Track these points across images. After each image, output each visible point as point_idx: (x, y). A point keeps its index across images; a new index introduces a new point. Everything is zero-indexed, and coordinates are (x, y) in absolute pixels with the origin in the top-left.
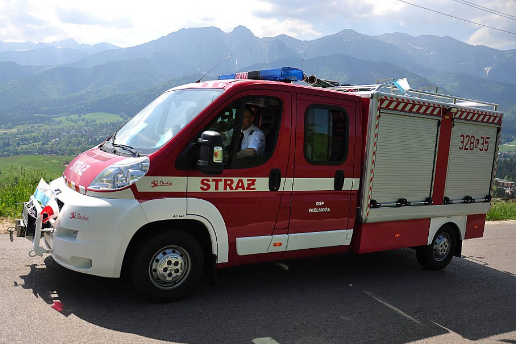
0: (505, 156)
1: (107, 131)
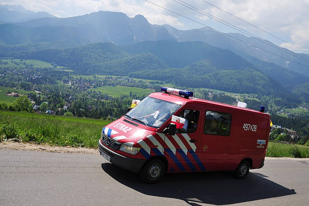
0: (292, 116)
1: (41, 73)
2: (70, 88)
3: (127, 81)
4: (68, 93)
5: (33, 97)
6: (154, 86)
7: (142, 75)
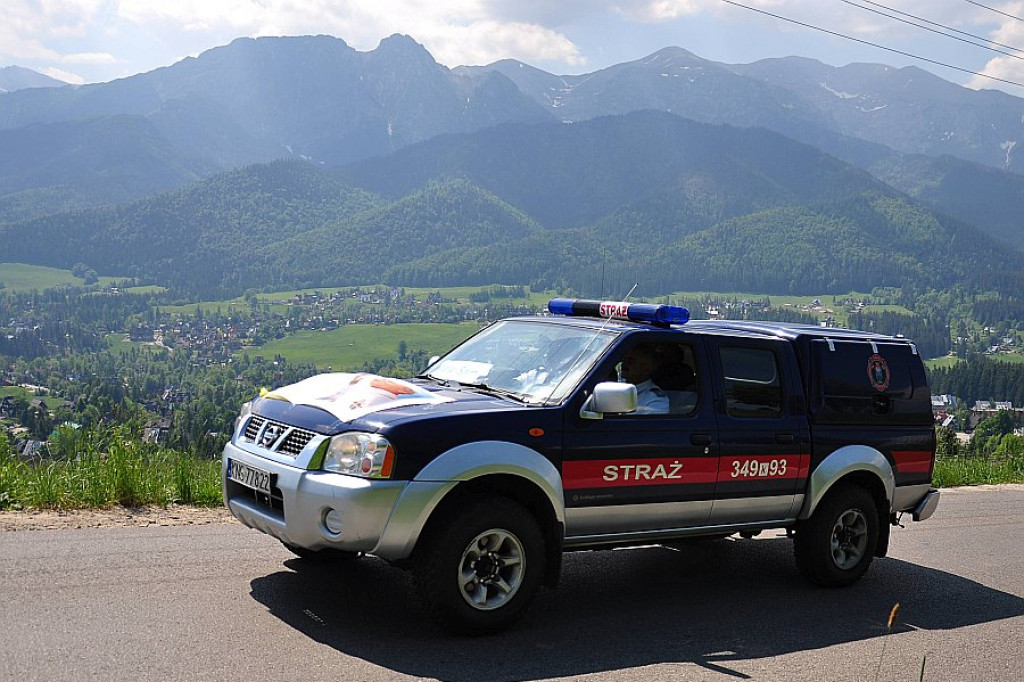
1: (37, 313)
2: (163, 356)
3: (383, 301)
4: (156, 378)
5: (18, 410)
6: (487, 307)
7: (438, 270)
